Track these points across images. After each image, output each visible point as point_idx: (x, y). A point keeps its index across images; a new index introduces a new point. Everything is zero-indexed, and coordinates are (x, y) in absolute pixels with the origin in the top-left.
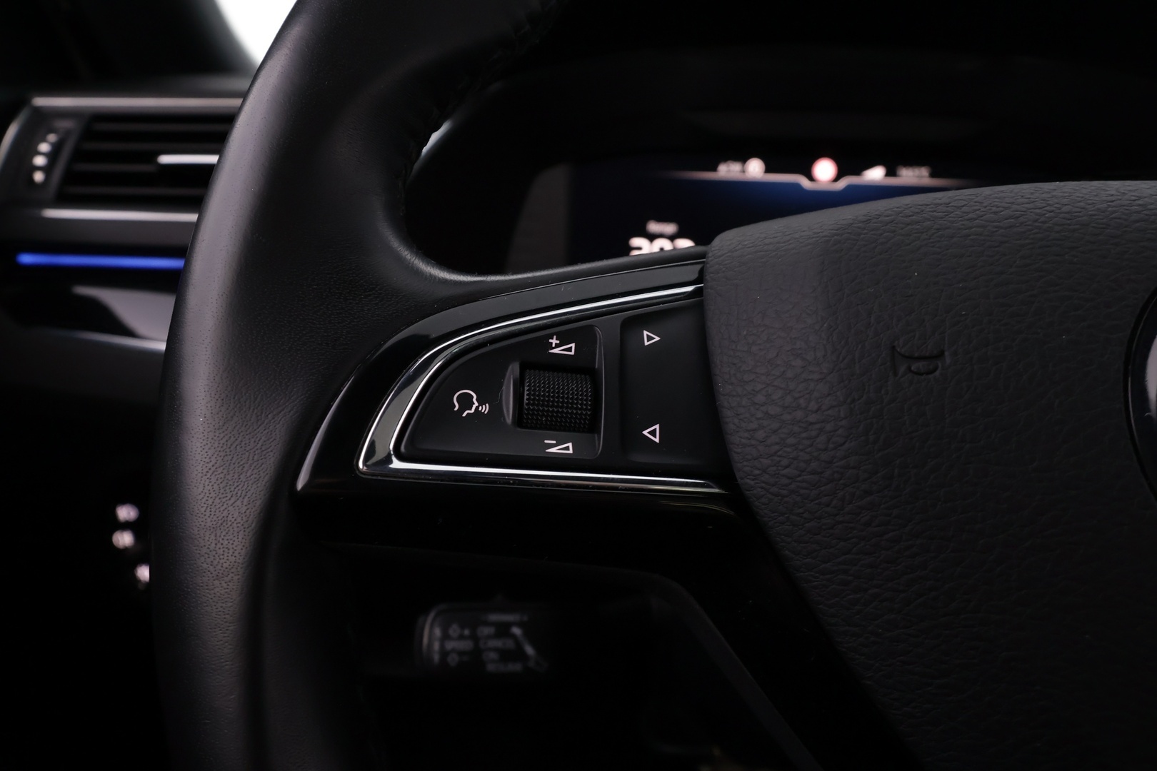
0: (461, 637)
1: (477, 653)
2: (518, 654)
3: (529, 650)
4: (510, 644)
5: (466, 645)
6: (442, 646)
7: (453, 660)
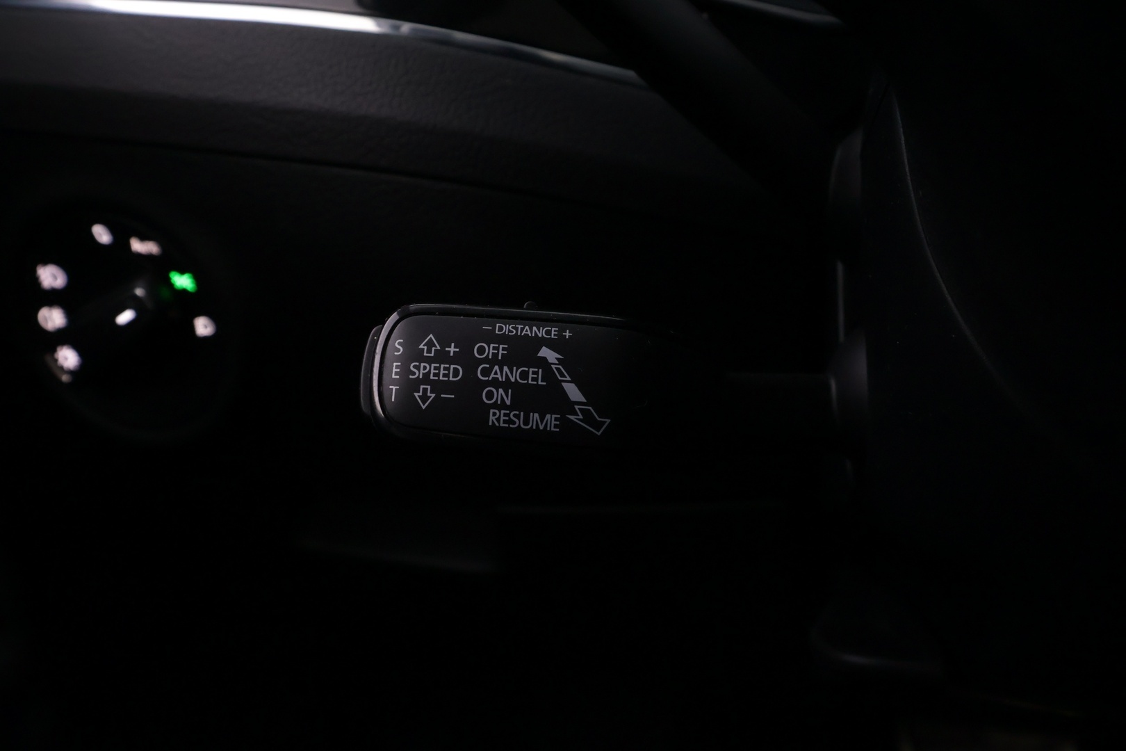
0: (442, 357)
1: (470, 387)
2: (551, 398)
3: (573, 392)
4: (535, 377)
5: (451, 373)
6: (405, 371)
7: (424, 398)
